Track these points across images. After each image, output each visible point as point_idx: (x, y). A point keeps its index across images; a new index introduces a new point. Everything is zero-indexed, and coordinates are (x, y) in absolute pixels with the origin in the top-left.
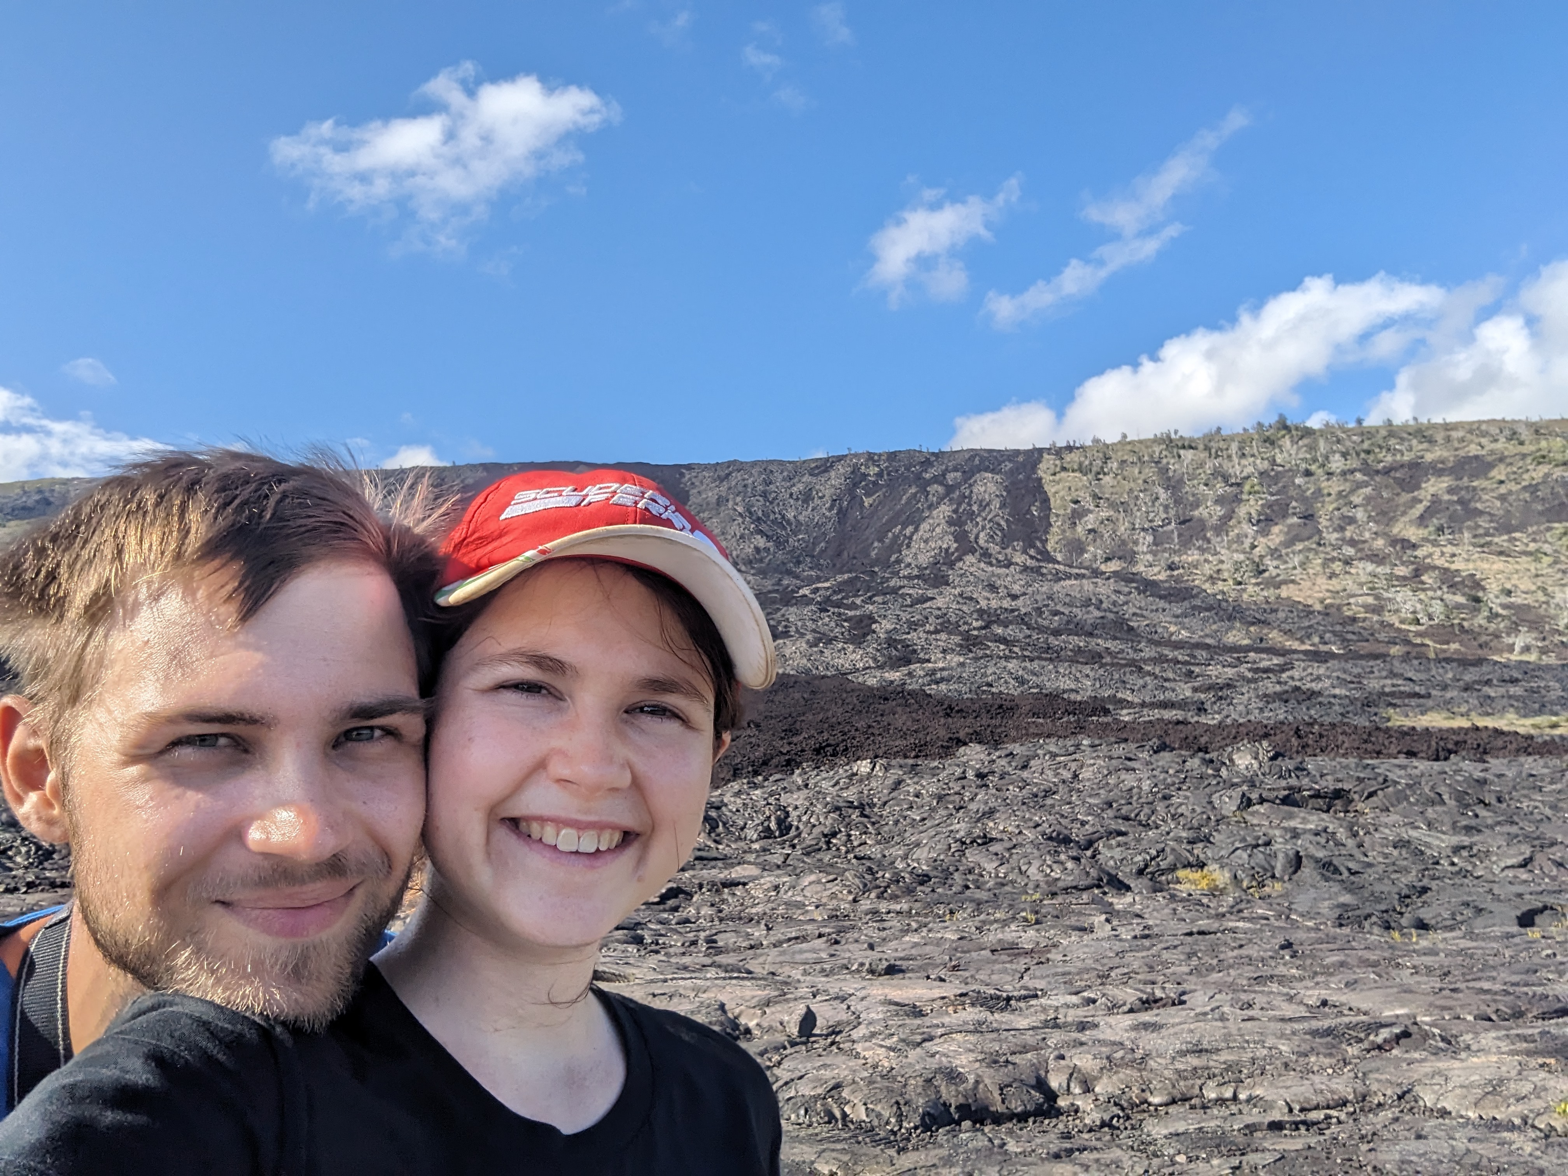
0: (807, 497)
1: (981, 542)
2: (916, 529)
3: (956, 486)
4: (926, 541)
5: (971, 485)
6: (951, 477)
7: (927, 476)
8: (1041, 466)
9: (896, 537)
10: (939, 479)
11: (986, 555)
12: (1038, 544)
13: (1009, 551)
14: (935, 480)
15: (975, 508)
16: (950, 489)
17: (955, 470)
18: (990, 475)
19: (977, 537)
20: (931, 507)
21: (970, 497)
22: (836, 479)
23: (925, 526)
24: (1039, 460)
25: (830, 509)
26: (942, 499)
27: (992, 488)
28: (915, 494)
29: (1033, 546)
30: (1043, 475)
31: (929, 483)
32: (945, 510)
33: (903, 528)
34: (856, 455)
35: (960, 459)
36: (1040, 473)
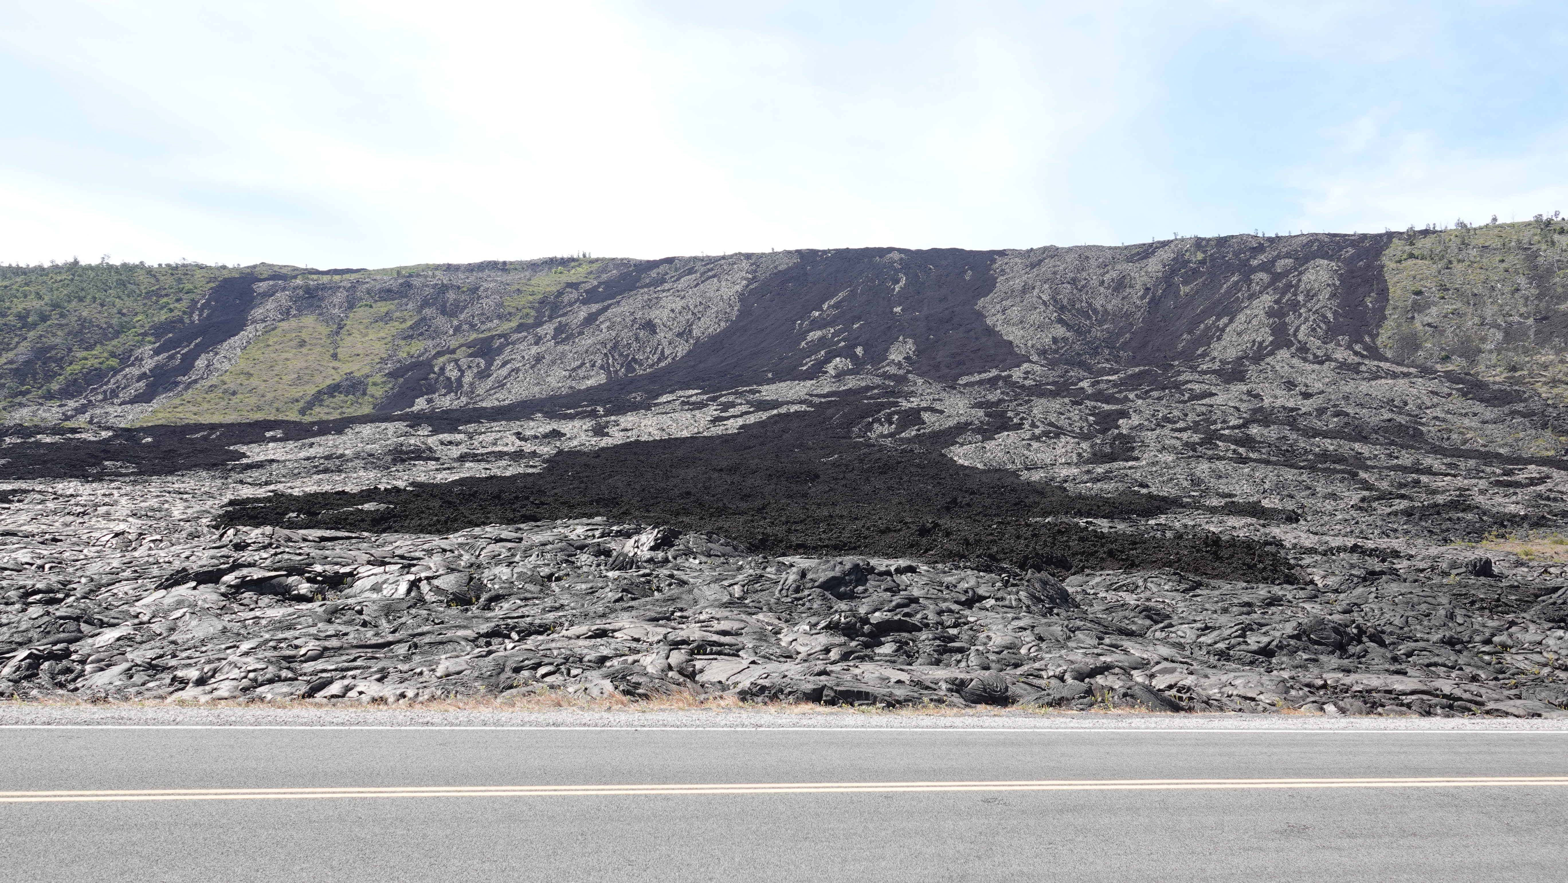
0: (1120, 285)
1: (1301, 336)
2: (1231, 321)
3: (1286, 273)
4: (1239, 334)
5: (1300, 273)
6: (1281, 265)
7: (1255, 263)
8: (1387, 252)
9: (1208, 328)
10: (1265, 267)
11: (1303, 349)
12: (1367, 339)
13: (1332, 345)
14: (1263, 267)
15: (1301, 298)
16: (1276, 277)
17: (1288, 255)
18: (1326, 262)
19: (1297, 330)
20: (1252, 297)
21: (1297, 286)
22: (1154, 265)
23: (1241, 317)
24: (1387, 245)
25: (1143, 297)
26: (1267, 287)
27: (1324, 276)
28: (1237, 283)
29: (1360, 341)
30: (1388, 263)
31: (1255, 270)
32: (1267, 299)
33: (1218, 320)
34: (1183, 240)
35: (1295, 245)
36: (1385, 260)
